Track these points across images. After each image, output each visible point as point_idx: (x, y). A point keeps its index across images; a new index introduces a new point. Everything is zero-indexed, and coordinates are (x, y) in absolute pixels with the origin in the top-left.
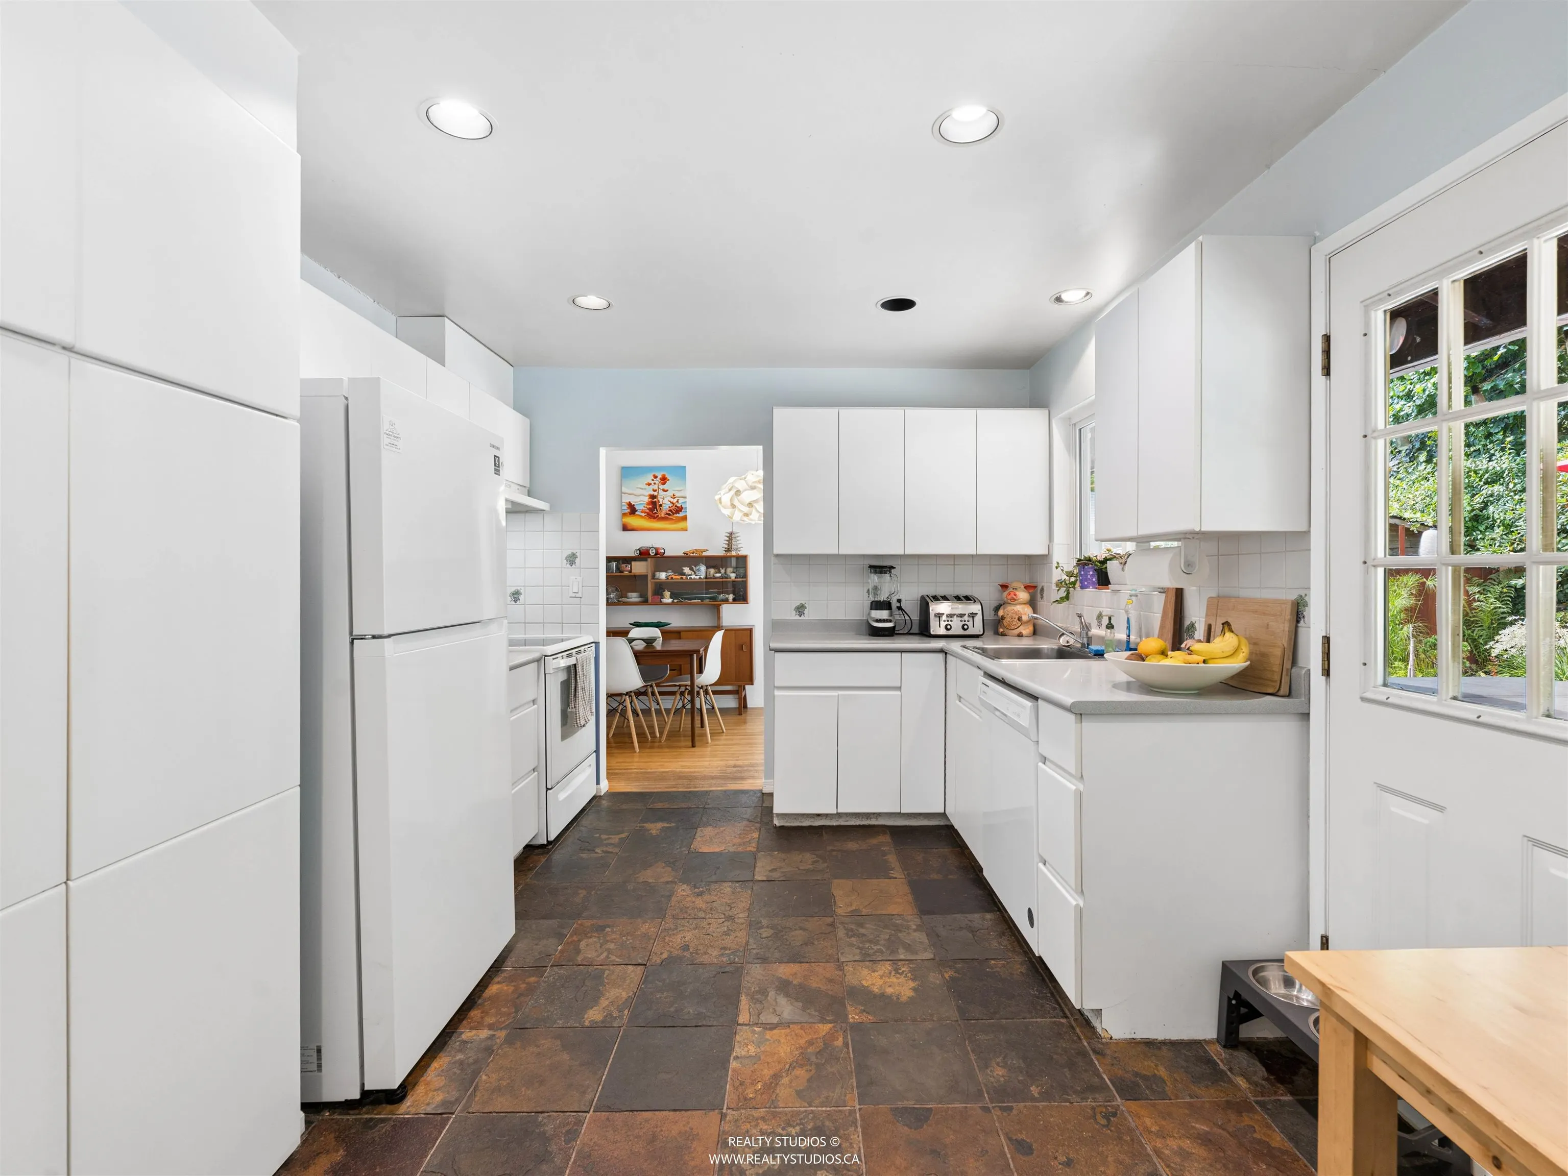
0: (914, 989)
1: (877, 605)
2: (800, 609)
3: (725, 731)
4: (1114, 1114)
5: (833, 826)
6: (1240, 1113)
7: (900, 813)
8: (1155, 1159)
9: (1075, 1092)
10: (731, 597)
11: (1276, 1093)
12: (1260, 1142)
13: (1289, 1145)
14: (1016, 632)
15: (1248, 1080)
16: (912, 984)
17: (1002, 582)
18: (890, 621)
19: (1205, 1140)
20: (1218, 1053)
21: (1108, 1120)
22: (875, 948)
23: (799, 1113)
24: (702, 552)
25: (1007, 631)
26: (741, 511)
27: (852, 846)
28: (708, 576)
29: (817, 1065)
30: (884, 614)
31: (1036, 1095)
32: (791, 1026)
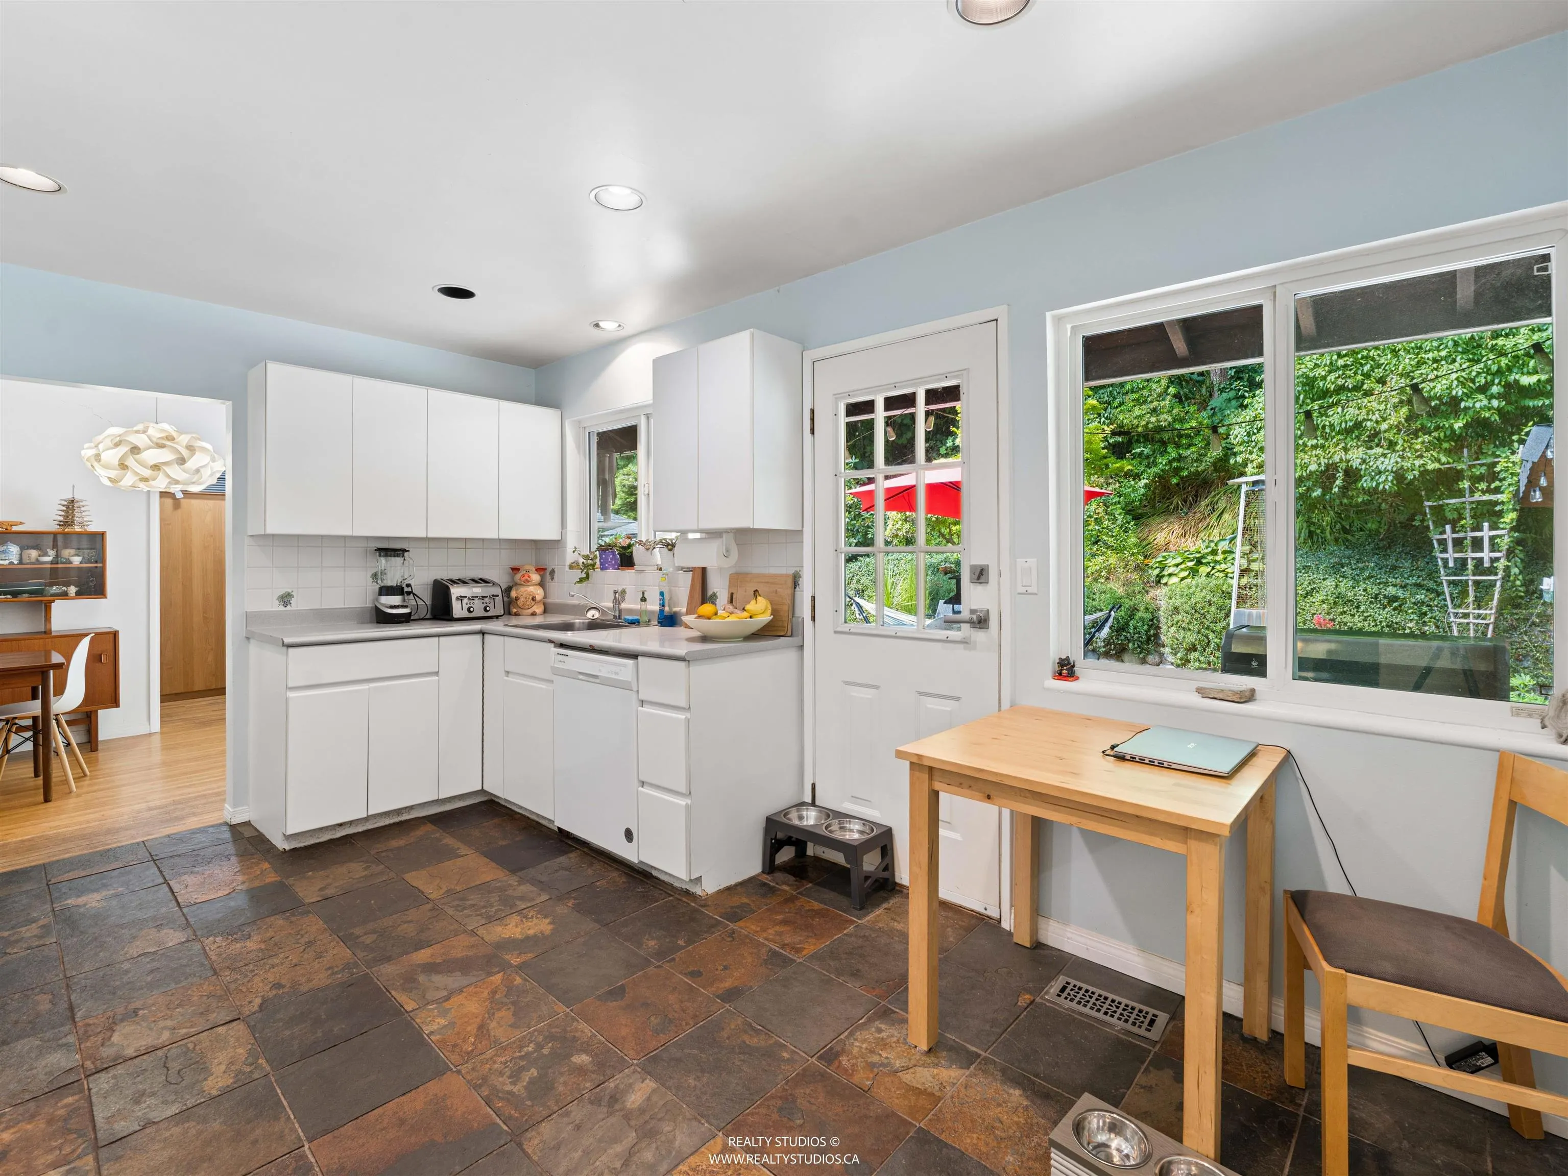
0: (550, 923)
1: (387, 591)
2: (285, 599)
3: (88, 773)
4: (734, 933)
5: (358, 833)
6: (793, 902)
7: (437, 801)
8: (766, 942)
9: (705, 932)
10: (72, 590)
11: (803, 886)
12: (809, 910)
13: (822, 906)
14: (530, 611)
15: (789, 885)
16: (547, 921)
17: (514, 565)
18: (406, 607)
19: (785, 922)
20: (766, 879)
21: (732, 937)
22: (493, 909)
23: (524, 1037)
24: (11, 526)
25: (520, 611)
26: (136, 473)
27: (395, 843)
28: (24, 561)
29: (513, 1003)
30: (396, 600)
31: (684, 944)
32: (464, 990)
